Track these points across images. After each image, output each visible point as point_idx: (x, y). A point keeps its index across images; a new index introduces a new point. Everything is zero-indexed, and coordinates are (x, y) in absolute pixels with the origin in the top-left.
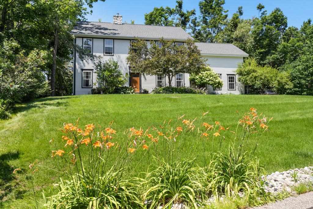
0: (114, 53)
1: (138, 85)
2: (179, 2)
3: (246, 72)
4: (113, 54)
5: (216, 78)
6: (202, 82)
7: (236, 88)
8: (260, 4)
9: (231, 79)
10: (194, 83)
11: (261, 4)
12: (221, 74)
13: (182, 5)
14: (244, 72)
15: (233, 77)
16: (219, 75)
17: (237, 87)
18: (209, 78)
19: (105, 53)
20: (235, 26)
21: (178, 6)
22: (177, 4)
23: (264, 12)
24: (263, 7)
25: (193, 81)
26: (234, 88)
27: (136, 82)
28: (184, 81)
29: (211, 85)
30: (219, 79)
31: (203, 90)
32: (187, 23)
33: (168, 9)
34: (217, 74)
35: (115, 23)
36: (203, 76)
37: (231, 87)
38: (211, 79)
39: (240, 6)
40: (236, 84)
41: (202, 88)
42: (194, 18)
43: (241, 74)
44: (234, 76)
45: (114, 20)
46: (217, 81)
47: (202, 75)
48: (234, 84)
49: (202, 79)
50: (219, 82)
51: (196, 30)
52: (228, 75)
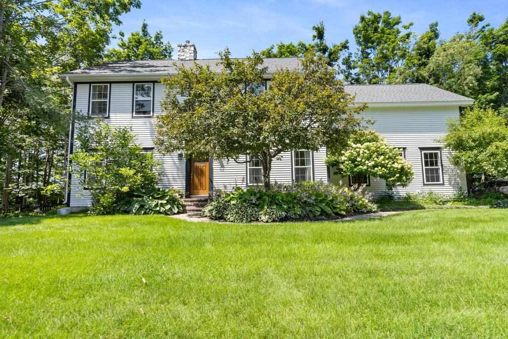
0: (153, 112)
1: (206, 180)
2: (319, 28)
3: (474, 141)
4: (151, 115)
5: (393, 159)
6: (356, 169)
7: (443, 181)
8: (474, 14)
9: (431, 158)
10: (337, 171)
11: (477, 13)
12: (404, 149)
13: (323, 33)
14: (470, 141)
15: (436, 154)
16: (402, 149)
17: (446, 177)
18: (376, 159)
19: (134, 113)
20: (427, 53)
21: (316, 35)
22: (315, 33)
23: (484, 27)
24: (481, 19)
25: (335, 167)
26: (438, 180)
27: (201, 173)
28: (313, 168)
29: (381, 176)
30: (402, 162)
31: (360, 190)
32: (334, 63)
33: (302, 45)
34: (395, 148)
35: (181, 58)
36: (359, 155)
37: (432, 176)
38: (380, 162)
39: (434, 22)
40: (442, 170)
41: (356, 186)
42: (347, 55)
43: (460, 145)
44: (439, 152)
45: (179, 53)
46: (396, 165)
47: (355, 153)
48: (437, 170)
49: (356, 163)
50: (402, 169)
51: (351, 74)
52: (421, 149)
